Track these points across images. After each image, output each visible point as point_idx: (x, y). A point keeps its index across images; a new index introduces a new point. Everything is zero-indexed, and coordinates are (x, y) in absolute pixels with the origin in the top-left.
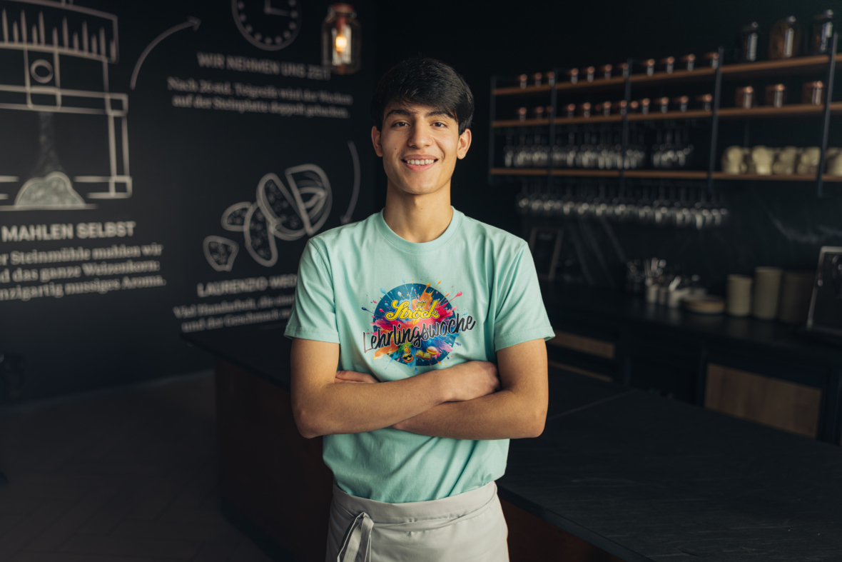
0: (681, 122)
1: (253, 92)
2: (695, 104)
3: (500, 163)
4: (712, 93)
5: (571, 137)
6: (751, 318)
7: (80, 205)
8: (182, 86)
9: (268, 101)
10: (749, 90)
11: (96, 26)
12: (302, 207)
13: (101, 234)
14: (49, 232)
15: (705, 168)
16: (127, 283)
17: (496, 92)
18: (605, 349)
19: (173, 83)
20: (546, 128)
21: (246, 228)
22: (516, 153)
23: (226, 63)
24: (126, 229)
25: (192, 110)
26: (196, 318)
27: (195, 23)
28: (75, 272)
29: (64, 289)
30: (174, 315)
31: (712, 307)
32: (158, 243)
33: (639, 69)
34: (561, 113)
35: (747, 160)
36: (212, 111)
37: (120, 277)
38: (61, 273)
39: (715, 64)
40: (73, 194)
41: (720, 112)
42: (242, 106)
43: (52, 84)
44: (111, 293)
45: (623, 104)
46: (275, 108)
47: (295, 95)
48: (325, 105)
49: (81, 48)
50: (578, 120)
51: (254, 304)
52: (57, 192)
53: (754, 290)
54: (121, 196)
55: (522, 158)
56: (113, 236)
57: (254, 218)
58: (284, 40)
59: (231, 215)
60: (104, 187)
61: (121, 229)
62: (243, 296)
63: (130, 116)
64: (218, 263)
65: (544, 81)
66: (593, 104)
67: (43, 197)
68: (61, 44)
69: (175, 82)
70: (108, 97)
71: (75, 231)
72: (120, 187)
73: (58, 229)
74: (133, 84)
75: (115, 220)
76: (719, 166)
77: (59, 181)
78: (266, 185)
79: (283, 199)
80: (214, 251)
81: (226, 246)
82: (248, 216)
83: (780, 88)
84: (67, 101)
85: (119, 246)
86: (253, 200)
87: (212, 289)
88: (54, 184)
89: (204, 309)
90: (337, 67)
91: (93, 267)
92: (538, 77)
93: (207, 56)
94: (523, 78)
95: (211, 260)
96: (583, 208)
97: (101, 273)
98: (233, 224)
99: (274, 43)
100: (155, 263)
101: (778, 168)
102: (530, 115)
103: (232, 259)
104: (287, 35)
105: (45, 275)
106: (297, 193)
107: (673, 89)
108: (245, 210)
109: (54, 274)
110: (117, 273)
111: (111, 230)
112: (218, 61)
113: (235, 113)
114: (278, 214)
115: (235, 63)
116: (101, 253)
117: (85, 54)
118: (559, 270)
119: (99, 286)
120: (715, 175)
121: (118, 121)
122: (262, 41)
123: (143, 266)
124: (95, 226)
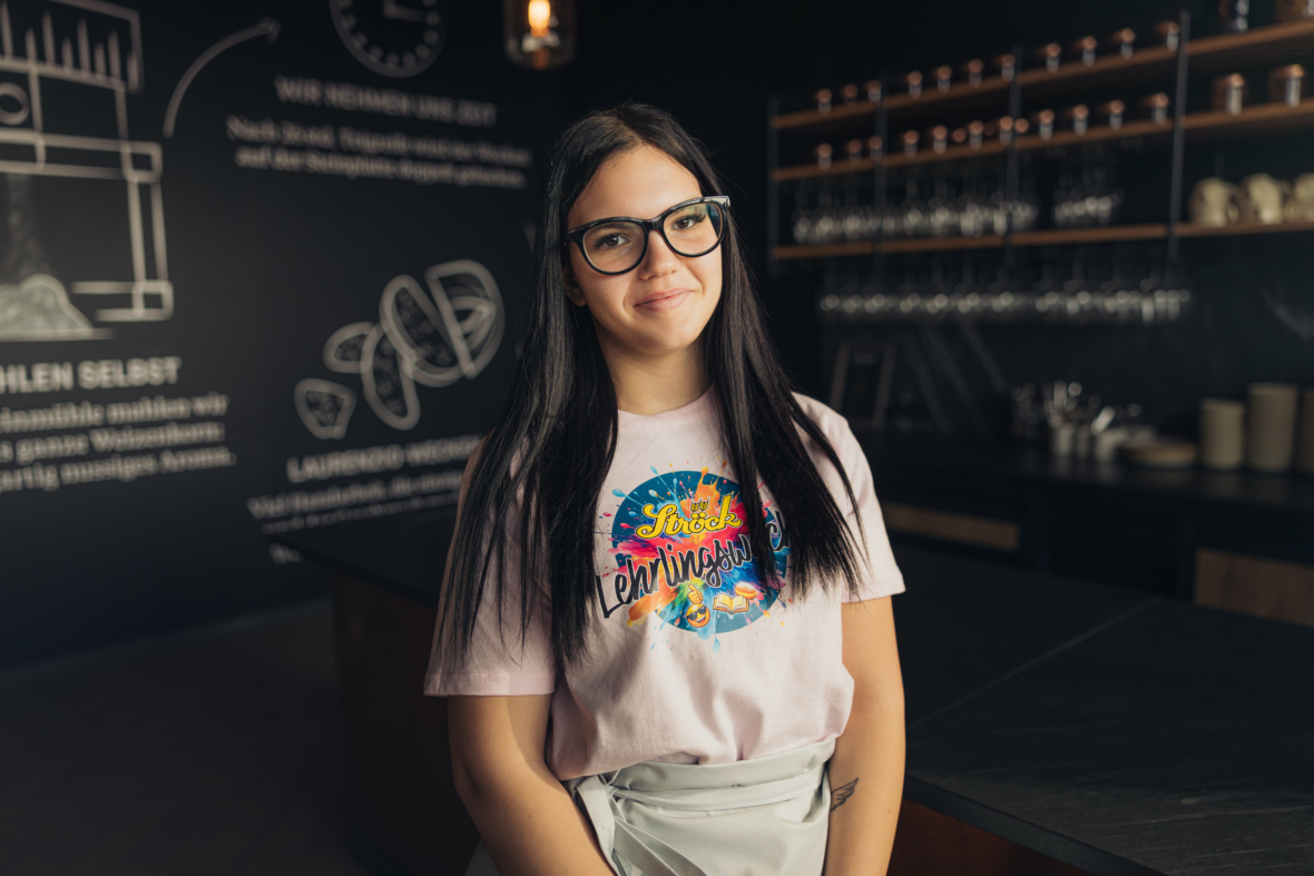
0: (1113, 145)
1: (371, 143)
2: (1137, 112)
3: (787, 238)
4: (1170, 93)
5: (912, 189)
6: (1246, 471)
7: (83, 331)
8: (251, 132)
9: (395, 157)
10: (1236, 81)
11: (101, 30)
12: (455, 331)
13: (120, 379)
14: (30, 377)
15: (1162, 218)
16: (170, 462)
17: (778, 122)
18: (1002, 535)
19: (237, 127)
20: (868, 175)
21: (366, 366)
22: (813, 220)
23: (324, 94)
24: (164, 371)
25: (270, 172)
26: (288, 516)
27: (270, 28)
28: (77, 445)
29: (59, 475)
30: (249, 513)
31: (1174, 456)
32: (220, 393)
33: (1032, 62)
34: (893, 146)
35: (1238, 201)
36: (303, 175)
37: (156, 451)
38: (54, 447)
39: (1172, 42)
40: (70, 312)
41: (1185, 122)
42: (353, 167)
43: (27, 125)
44: (142, 480)
45: (1006, 124)
46: (407, 170)
47: (438, 149)
48: (488, 165)
49: (77, 64)
50: (926, 156)
51: (384, 490)
52: (41, 309)
53: (1248, 424)
54: (153, 315)
55: (825, 227)
56: (142, 383)
57: (379, 351)
58: (418, 59)
59: (341, 346)
60: (125, 301)
61: (156, 371)
62: (364, 478)
63: (166, 180)
64: (322, 424)
65: (862, 96)
66: (951, 128)
67: (18, 319)
68: (41, 57)
69: (242, 127)
70: (127, 149)
71: (76, 376)
72: (152, 301)
73: (45, 373)
74: (169, 126)
75: (145, 355)
76: (1186, 216)
77: (45, 291)
78: (397, 297)
79: (424, 318)
80: (313, 405)
81: (333, 398)
82: (368, 347)
83: (1296, 72)
84: (54, 155)
85: (152, 398)
86: (374, 318)
87: (313, 469)
88: (37, 297)
89: (301, 502)
90: (531, 54)
91: (110, 435)
92: (850, 92)
93: (292, 85)
94: (824, 97)
95: (310, 420)
96: (938, 304)
97: (122, 446)
98: (345, 359)
99: (401, 64)
100: (215, 425)
101: (1293, 212)
102: (839, 155)
103: (344, 418)
104: (423, 52)
105: (26, 452)
106: (446, 308)
107: (1094, 92)
108: (362, 337)
109: (40, 449)
110: (151, 447)
111: (139, 372)
112: (310, 92)
113: (339, 179)
114: (417, 341)
115: (340, 96)
116: (122, 413)
117: (84, 76)
118: (892, 412)
119: (120, 469)
120: (1180, 230)
121: (145, 190)
122: (383, 60)
123: (194, 433)
124: (109, 366)
